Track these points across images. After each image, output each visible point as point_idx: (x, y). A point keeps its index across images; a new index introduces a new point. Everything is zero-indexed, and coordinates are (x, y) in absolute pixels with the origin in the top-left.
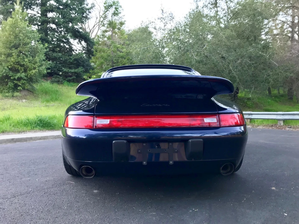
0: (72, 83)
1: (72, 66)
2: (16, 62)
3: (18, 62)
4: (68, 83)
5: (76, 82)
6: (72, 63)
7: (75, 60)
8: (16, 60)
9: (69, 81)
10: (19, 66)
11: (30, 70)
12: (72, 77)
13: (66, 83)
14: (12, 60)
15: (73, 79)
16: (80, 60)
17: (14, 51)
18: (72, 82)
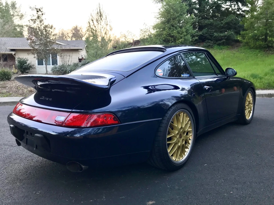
0: (221, 47)
1: (223, 30)
2: (167, 34)
3: (169, 34)
4: (218, 46)
5: (226, 45)
6: (223, 27)
7: (227, 23)
8: (168, 33)
9: (219, 45)
10: (170, 37)
11: (178, 39)
12: (222, 41)
13: (216, 47)
14: (165, 33)
15: (223, 43)
16: (232, 22)
17: (166, 26)
18: (222, 45)
